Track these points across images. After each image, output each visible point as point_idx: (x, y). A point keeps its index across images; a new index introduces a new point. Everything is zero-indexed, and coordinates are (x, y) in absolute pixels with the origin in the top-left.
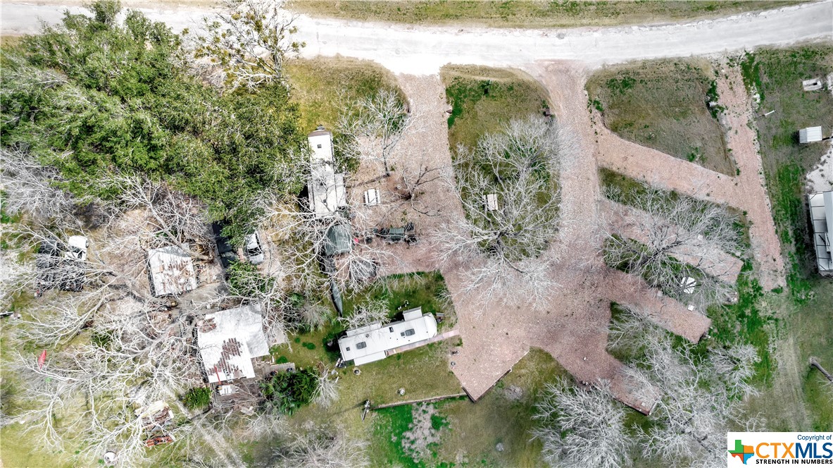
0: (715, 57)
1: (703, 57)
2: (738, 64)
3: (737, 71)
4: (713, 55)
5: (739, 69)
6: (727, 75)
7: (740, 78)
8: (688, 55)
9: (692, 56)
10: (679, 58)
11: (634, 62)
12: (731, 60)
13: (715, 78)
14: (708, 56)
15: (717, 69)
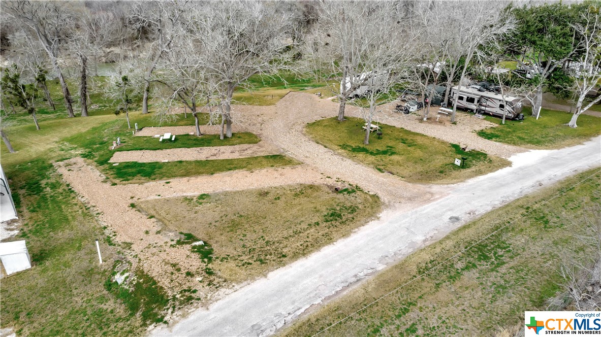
0: (222, 291)
1: (245, 283)
2: (174, 298)
3: (172, 288)
4: (228, 291)
5: (170, 293)
6: (189, 278)
7: (164, 282)
8: (271, 275)
9: (265, 276)
10: (284, 265)
11: (345, 236)
12: (190, 298)
13: (210, 266)
14: (237, 287)
15: (212, 278)
